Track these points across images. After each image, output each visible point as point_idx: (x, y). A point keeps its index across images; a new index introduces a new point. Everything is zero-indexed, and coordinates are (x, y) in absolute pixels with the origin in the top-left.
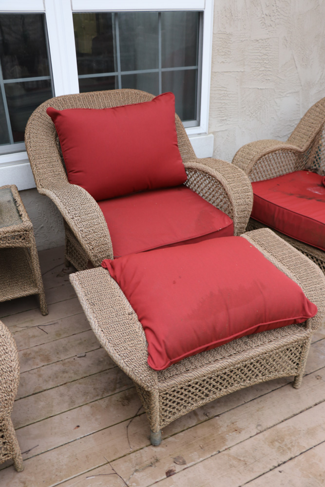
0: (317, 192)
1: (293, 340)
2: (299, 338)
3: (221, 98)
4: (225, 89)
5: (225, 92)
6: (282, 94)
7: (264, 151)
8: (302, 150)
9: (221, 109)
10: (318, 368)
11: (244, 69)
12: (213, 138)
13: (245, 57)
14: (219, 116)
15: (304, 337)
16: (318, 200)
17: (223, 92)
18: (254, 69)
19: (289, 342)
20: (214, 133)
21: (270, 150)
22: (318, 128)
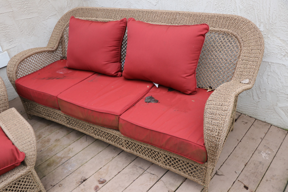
0: (61, 73)
1: (18, 176)
2: (22, 174)
3: (4, 30)
4: (4, 24)
5: (5, 26)
6: (45, 18)
7: (22, 58)
8: (53, 50)
9: (7, 36)
10: (62, 179)
11: (13, 10)
12: (7, 54)
13: (10, 3)
14: (6, 40)
15: (26, 172)
16: (57, 79)
17: (3, 26)
18: (20, 8)
19: (15, 178)
20: (7, 50)
21: (27, 56)
22: (61, 35)
